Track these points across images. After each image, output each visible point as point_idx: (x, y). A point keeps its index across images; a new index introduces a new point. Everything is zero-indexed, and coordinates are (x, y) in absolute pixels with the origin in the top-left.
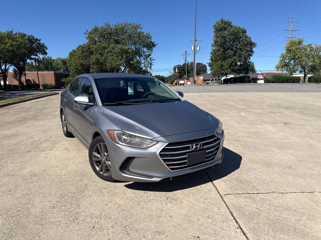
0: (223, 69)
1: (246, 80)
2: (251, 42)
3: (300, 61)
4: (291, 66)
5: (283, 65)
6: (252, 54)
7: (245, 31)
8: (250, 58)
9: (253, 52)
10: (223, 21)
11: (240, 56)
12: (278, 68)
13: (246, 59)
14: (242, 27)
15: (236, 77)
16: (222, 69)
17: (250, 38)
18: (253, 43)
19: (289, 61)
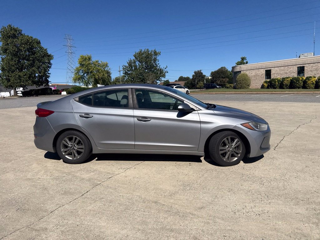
0: (22, 81)
1: (49, 92)
2: (47, 54)
3: (93, 75)
4: (86, 79)
5: (79, 78)
6: (51, 66)
7: (40, 42)
8: (49, 70)
9: (51, 64)
10: (12, 28)
11: (39, 67)
12: (75, 80)
13: (45, 71)
14: (34, 37)
15: (37, 89)
16: (20, 80)
17: (46, 49)
18: (50, 55)
19: (84, 74)
